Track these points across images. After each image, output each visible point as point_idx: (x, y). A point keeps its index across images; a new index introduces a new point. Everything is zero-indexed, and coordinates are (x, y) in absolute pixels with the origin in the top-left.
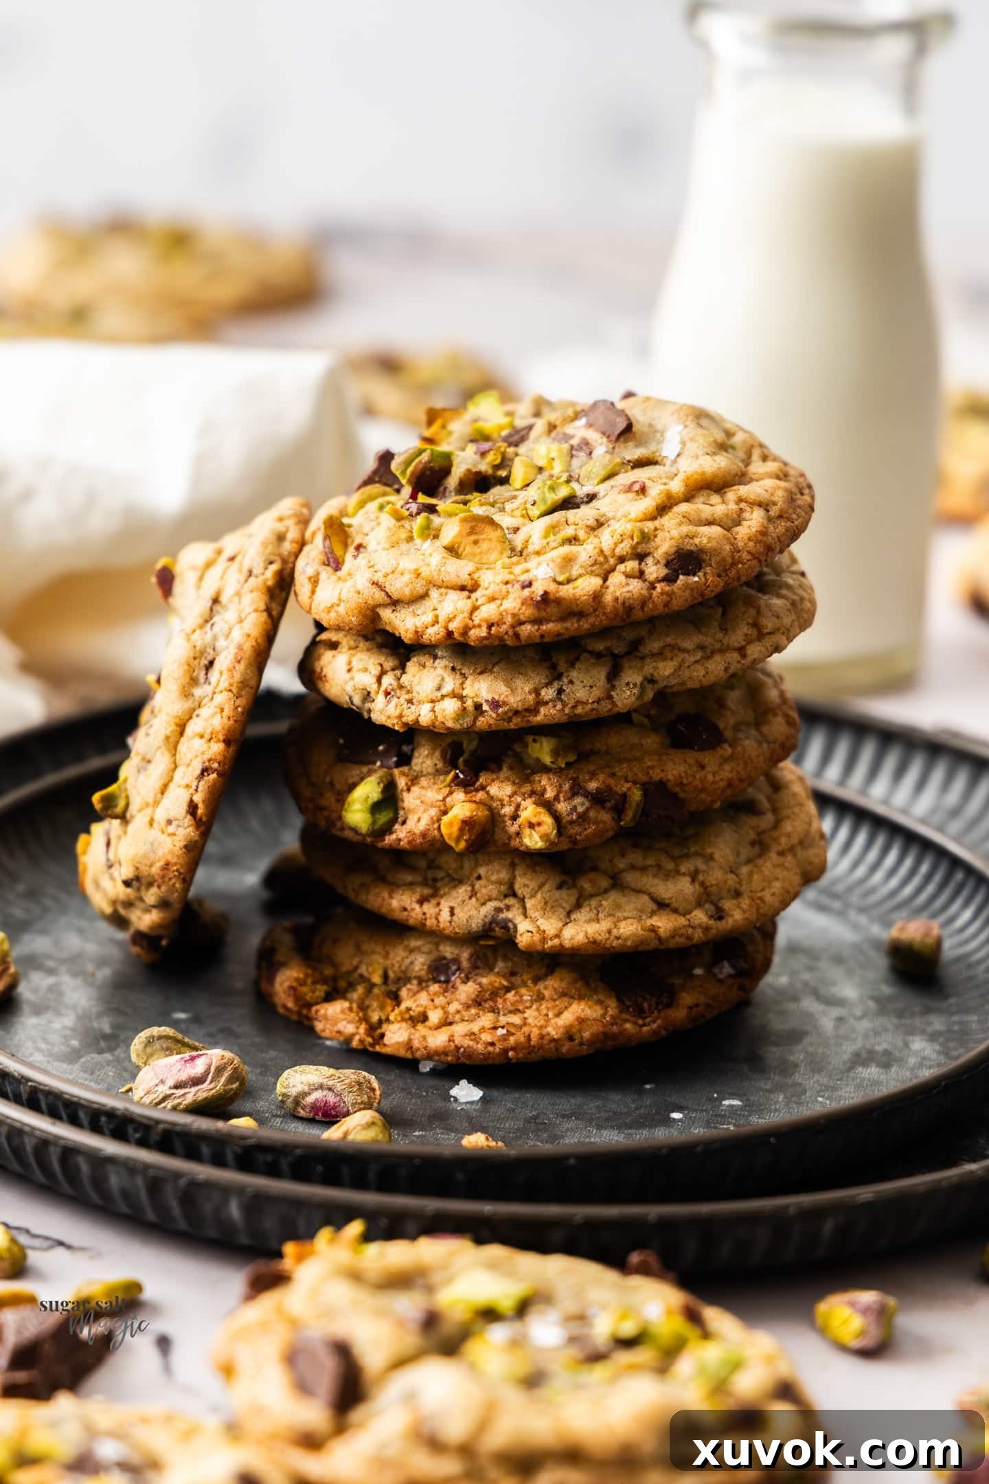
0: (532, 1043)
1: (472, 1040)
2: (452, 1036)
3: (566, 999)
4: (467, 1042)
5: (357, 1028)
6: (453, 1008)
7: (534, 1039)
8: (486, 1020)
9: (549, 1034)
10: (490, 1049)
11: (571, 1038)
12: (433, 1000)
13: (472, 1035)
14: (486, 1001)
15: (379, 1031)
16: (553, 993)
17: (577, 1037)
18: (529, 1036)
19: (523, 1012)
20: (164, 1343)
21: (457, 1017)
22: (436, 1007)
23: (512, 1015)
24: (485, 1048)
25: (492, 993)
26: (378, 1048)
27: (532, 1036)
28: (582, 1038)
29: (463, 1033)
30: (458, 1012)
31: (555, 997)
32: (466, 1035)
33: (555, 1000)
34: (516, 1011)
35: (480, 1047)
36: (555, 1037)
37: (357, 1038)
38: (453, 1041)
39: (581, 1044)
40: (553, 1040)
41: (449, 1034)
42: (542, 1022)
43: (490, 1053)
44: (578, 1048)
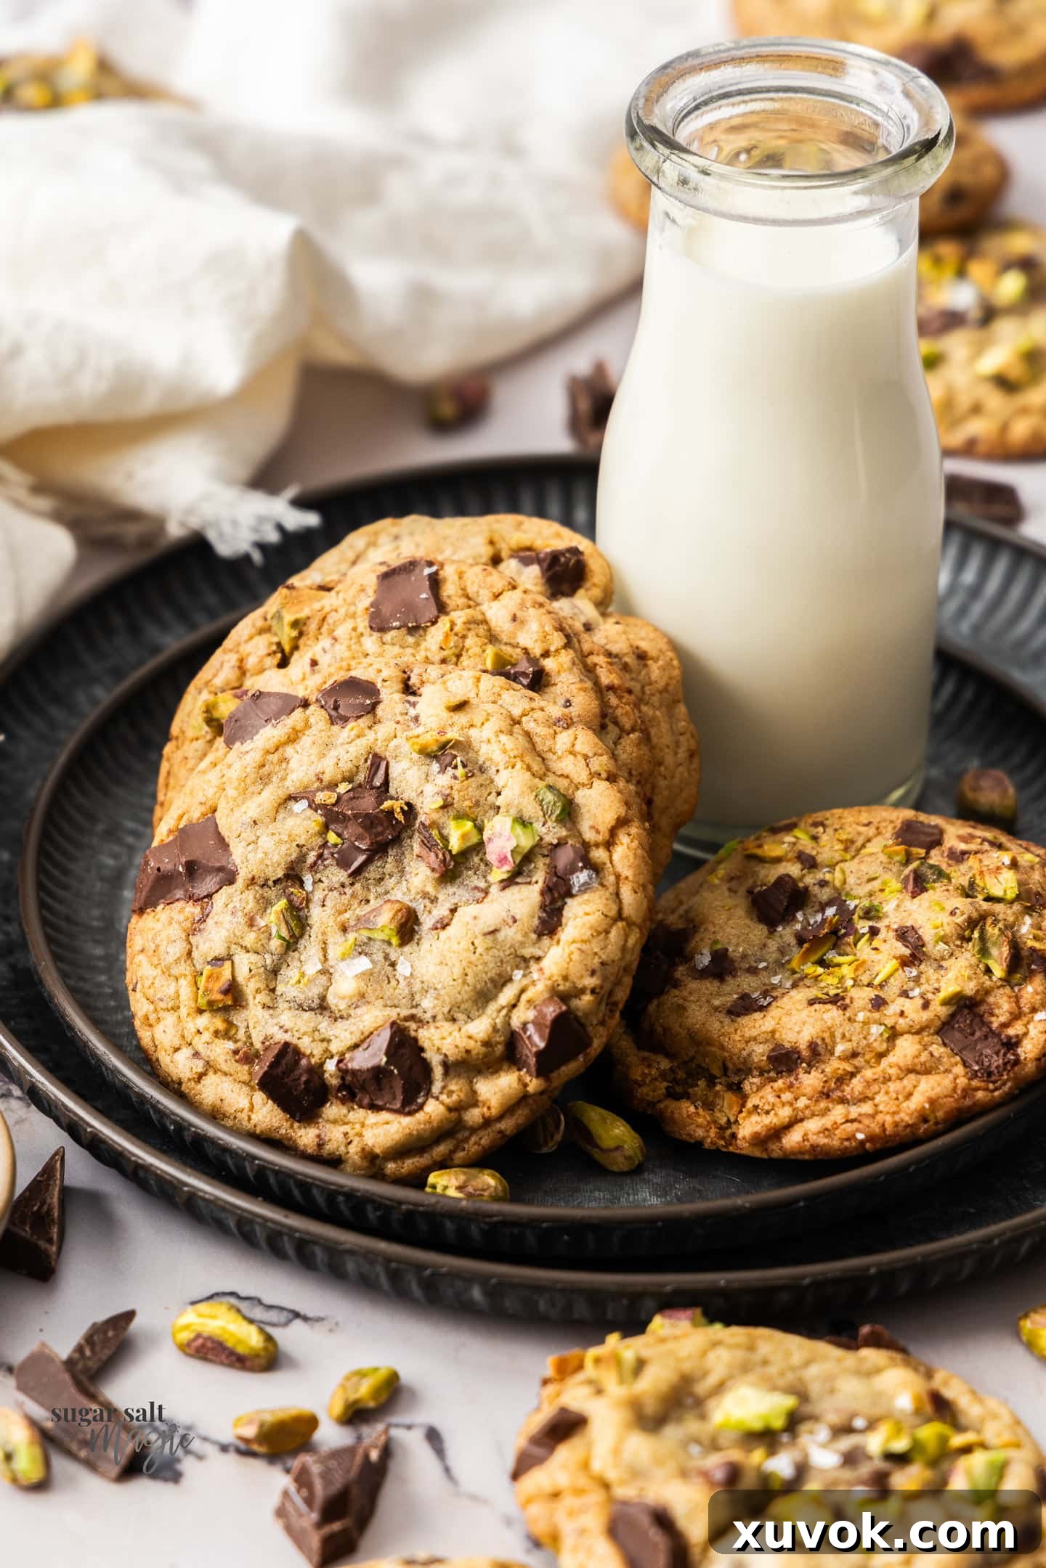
0: (887, 1133)
1: (826, 1137)
2: (806, 1135)
3: (912, 1076)
4: (823, 1140)
5: (708, 1131)
6: (802, 1102)
7: (889, 1130)
8: (838, 1112)
9: (902, 1120)
10: (847, 1144)
11: (925, 1120)
12: (779, 1097)
13: (825, 1131)
14: (833, 1090)
15: (728, 1132)
16: (899, 1071)
17: (931, 1118)
18: (883, 1125)
19: (873, 1099)
20: (433, 1436)
21: (807, 1112)
22: (783, 1104)
23: (862, 1104)
24: (842, 1143)
25: (838, 1080)
26: (731, 1149)
27: (887, 1125)
28: (936, 1117)
29: (816, 1130)
30: (807, 1107)
31: (902, 1075)
32: (819, 1132)
33: (901, 1079)
34: (864, 1099)
35: (836, 1143)
36: (910, 1122)
37: (709, 1140)
38: (808, 1140)
39: (937, 1123)
40: (908, 1126)
41: (802, 1133)
42: (894, 1109)
43: (846, 1148)
44: (934, 1127)
